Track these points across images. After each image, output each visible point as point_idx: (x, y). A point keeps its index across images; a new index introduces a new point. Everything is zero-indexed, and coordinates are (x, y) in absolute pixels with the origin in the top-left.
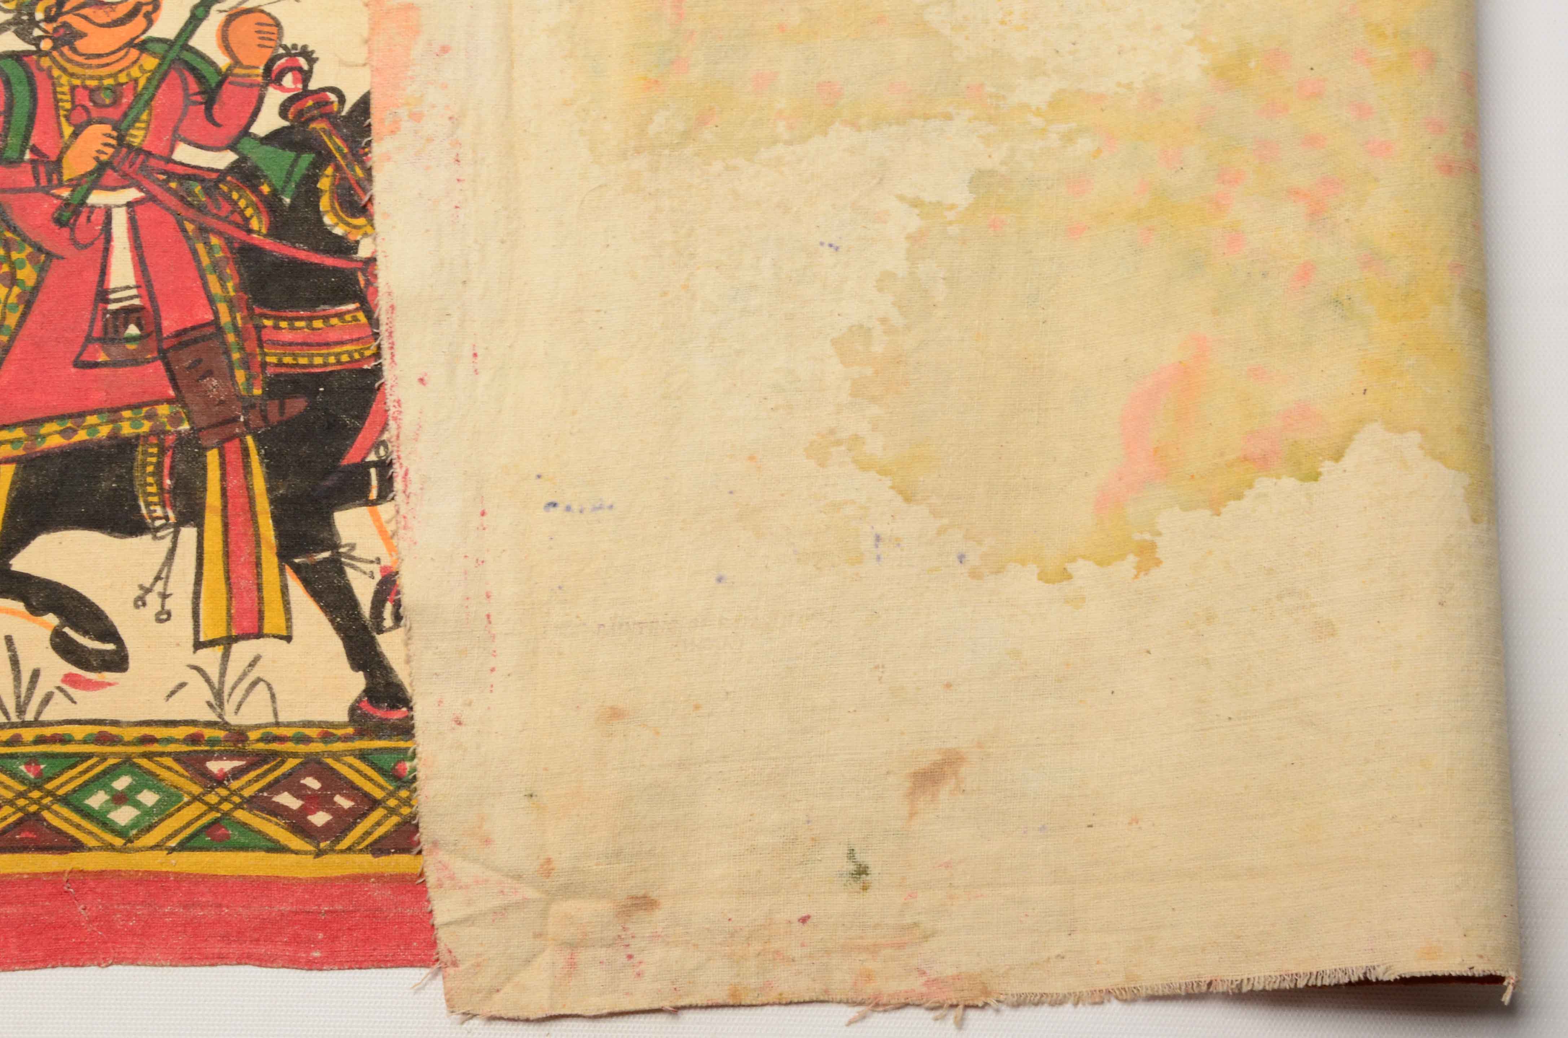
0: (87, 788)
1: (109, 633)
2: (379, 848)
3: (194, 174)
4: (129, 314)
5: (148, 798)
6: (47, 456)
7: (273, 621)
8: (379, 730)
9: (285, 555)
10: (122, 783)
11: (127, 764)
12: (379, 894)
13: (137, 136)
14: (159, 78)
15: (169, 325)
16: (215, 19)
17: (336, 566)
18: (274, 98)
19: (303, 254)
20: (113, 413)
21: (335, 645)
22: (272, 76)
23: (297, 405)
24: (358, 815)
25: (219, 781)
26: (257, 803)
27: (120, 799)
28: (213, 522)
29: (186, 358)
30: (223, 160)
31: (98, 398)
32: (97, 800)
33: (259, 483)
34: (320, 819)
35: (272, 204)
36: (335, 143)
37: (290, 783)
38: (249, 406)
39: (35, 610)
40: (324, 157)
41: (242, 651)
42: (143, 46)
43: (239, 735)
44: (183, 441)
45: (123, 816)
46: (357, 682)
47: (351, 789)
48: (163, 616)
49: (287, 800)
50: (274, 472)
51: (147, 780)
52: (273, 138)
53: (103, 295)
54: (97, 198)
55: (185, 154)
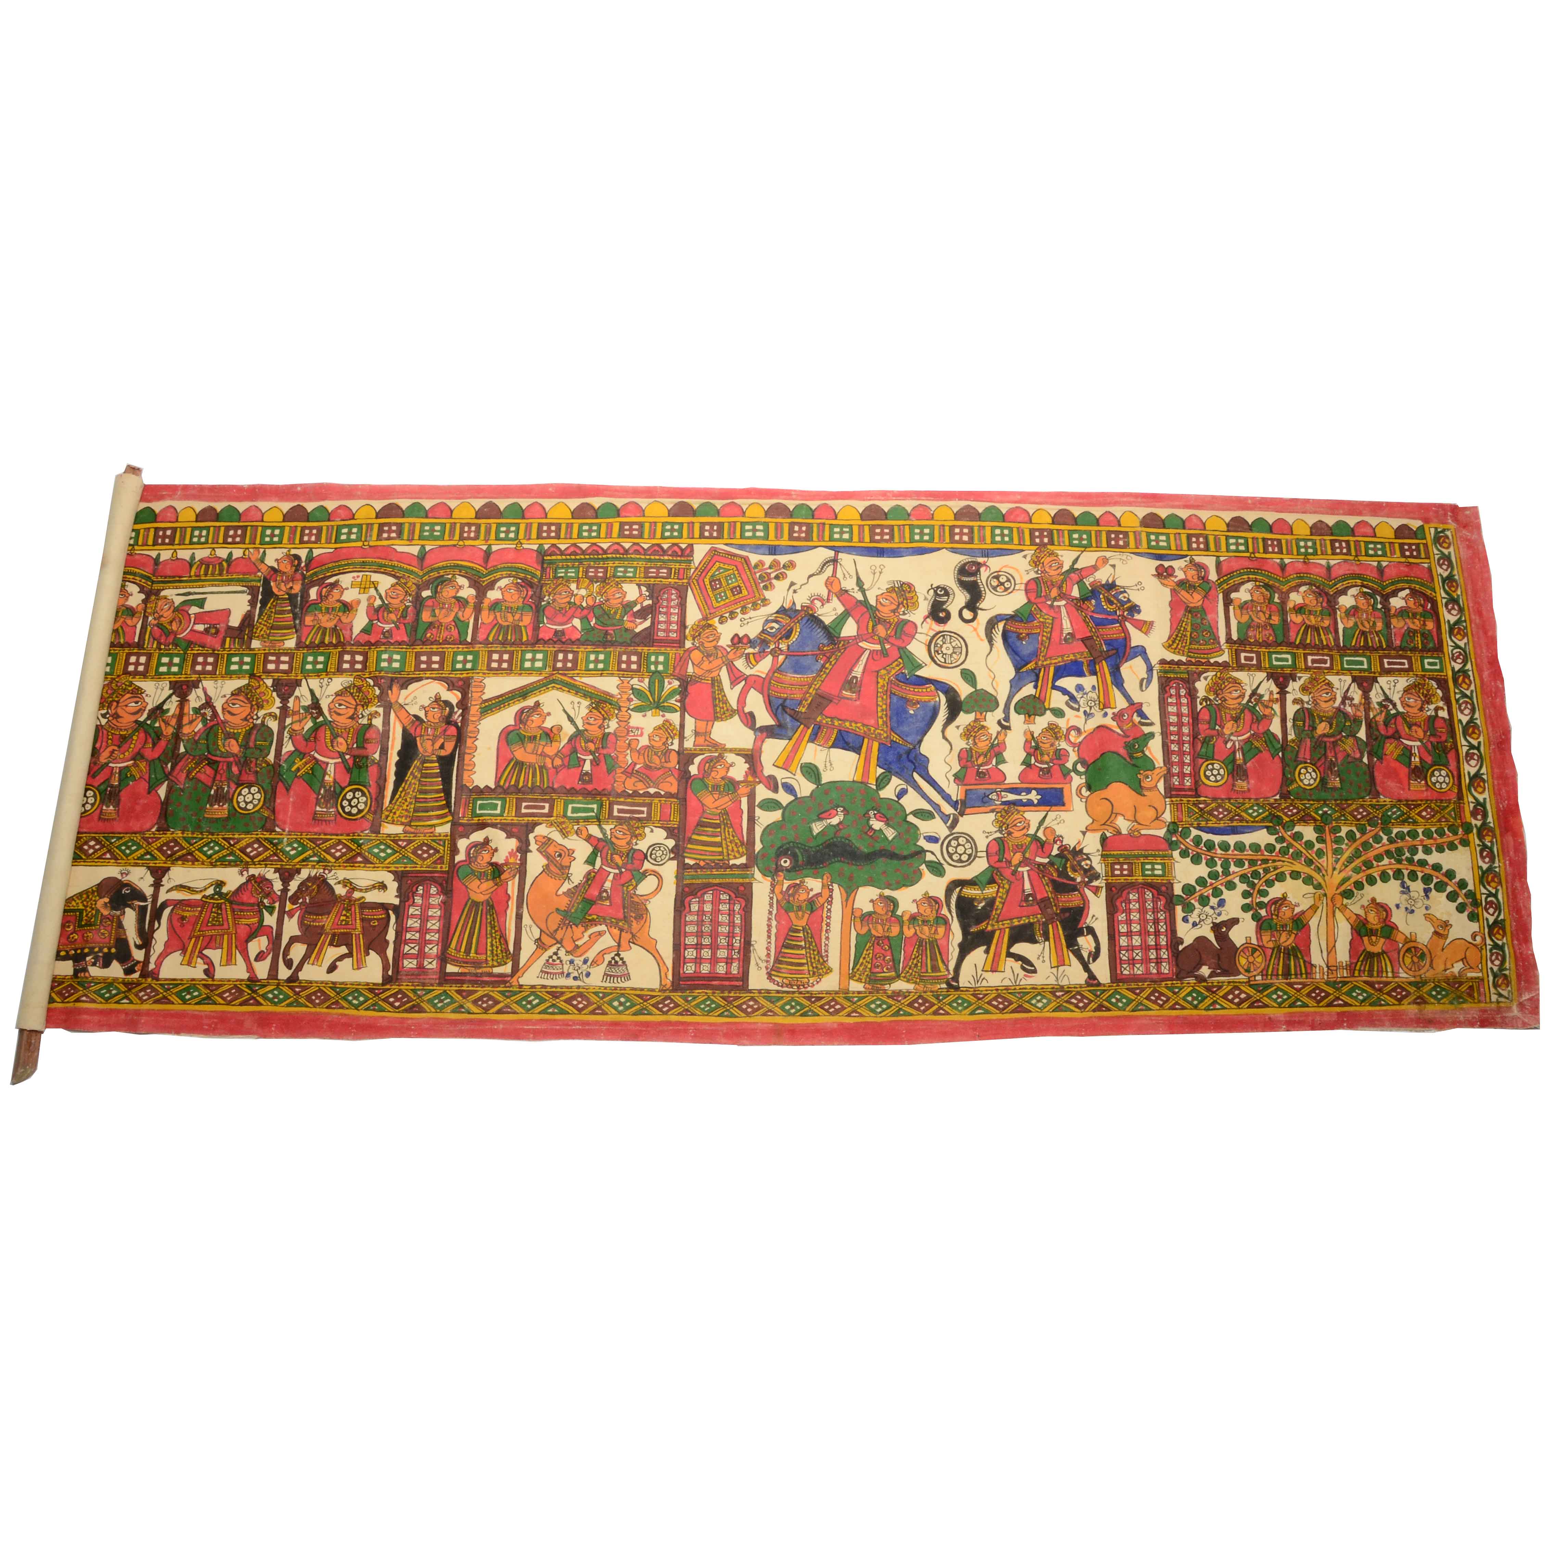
0: (1032, 999)
1: (1032, 965)
2: (1094, 1011)
3: (1040, 864)
4: (1029, 895)
5: (1045, 1001)
6: (1016, 927)
7: (1067, 962)
8: (1092, 985)
9: (1068, 947)
10: (1039, 998)
11: (1039, 994)
12: (1095, 1021)
13: (1027, 855)
14: (1031, 842)
15: (1039, 897)
16: (1042, 829)
17: (1079, 950)
18: (1056, 847)
19: (1065, 881)
20: (1028, 917)
21: (1081, 967)
22: (1055, 842)
23: (1067, 915)
24: (1089, 1004)
25: (1059, 997)
26: (1067, 1002)
27: (1039, 1001)
28: (1052, 940)
29: (1042, 905)
30: (1046, 860)
31: (1025, 913)
32: (1034, 1002)
33: (1061, 932)
34: (1081, 1005)
35: (1057, 870)
36: (1070, 856)
37: (1074, 997)
38: (1057, 914)
39: (1017, 960)
40: (1067, 860)
41: (1061, 969)
42: (1027, 835)
43: (1062, 987)
44: (1044, 923)
45: (1040, 1005)
46: (1086, 975)
47: (1087, 998)
48: (1044, 961)
49: (1074, 1001)
50: (1064, 929)
51: (1044, 997)
52: (1057, 856)
53: (1024, 891)
54: (1020, 869)
55: (1038, 859)
